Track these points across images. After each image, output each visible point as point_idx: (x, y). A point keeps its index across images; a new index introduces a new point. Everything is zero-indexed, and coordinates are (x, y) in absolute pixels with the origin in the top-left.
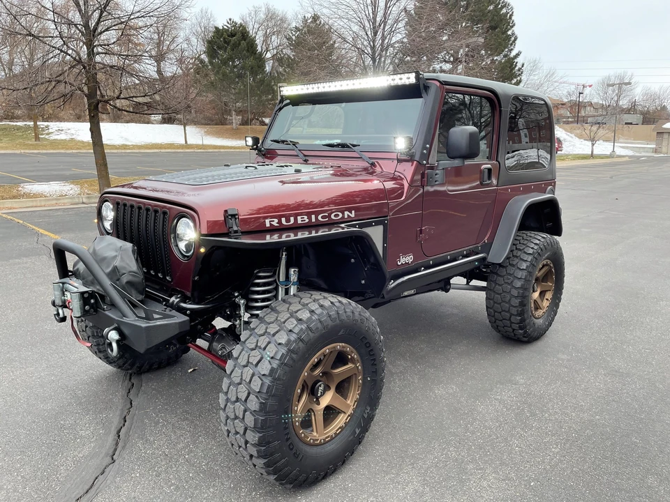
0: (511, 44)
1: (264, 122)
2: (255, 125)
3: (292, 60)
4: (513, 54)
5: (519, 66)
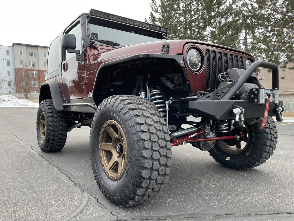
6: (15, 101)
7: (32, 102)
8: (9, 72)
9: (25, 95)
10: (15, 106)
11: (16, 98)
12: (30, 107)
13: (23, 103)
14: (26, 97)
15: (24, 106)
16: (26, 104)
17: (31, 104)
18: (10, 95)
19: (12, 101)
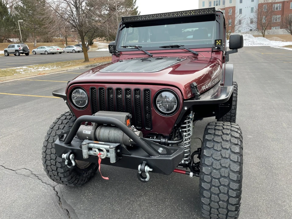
0: (134, 3)
1: (10, 41)
2: (5, 42)
3: (23, 8)
4: (135, 7)
5: (139, 12)
6: (251, 40)
7: (268, 40)
8: (252, 9)
9: (262, 33)
10: (250, 46)
11: (252, 36)
12: (265, 45)
13: (259, 42)
14: (263, 35)
15: (259, 45)
16: (262, 42)
17: (267, 43)
18: (248, 34)
19: (248, 40)
